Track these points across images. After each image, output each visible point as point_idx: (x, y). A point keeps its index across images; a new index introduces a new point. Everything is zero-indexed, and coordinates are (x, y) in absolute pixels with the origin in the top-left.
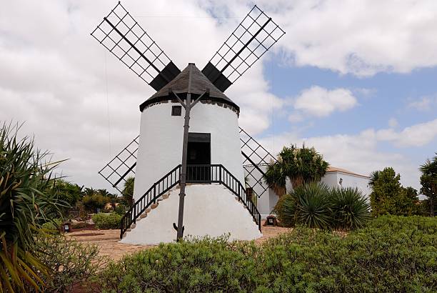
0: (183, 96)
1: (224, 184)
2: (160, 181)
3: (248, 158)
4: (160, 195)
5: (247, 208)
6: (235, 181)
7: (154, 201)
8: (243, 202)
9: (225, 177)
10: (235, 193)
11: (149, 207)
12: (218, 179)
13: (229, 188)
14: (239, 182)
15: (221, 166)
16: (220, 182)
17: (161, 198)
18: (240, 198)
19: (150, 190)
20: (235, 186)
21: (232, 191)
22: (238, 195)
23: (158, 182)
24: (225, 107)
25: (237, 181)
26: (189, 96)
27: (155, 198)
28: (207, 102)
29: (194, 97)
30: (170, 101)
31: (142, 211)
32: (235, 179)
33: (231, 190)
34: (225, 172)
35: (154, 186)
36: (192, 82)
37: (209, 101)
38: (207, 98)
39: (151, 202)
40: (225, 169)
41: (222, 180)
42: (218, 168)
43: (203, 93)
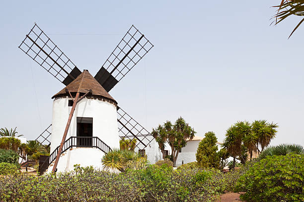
1: (99, 148)
9: (100, 144)
12: (95, 145)
13: (103, 150)
14: (109, 147)
15: (97, 138)
16: (97, 147)
19: (55, 151)
20: (106, 150)
21: (104, 152)
23: (59, 147)
24: (104, 101)
25: (107, 146)
26: (78, 94)
28: (91, 98)
29: (81, 94)
30: (67, 97)
31: (51, 162)
34: (100, 141)
35: (57, 148)
36: (82, 84)
37: (92, 97)
38: (90, 95)
40: (99, 139)
41: (98, 146)
42: (95, 139)
43: (87, 92)
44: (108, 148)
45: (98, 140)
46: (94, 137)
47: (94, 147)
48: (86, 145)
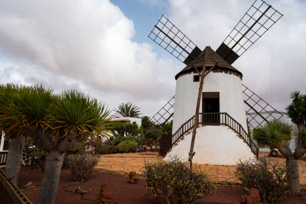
0: (200, 69)
1: (228, 126)
2: (186, 123)
3: (252, 108)
4: (186, 132)
5: (247, 143)
6: (236, 124)
7: (182, 135)
8: (243, 138)
9: (229, 121)
10: (237, 132)
11: (180, 139)
12: (224, 122)
13: (232, 129)
15: (226, 114)
16: (226, 125)
17: (186, 133)
18: (240, 136)
19: (180, 129)
20: (237, 127)
21: (235, 130)
22: (240, 134)
23: (185, 124)
24: (230, 74)
25: (238, 124)
26: (204, 68)
27: (183, 133)
28: (217, 72)
29: (208, 68)
30: (192, 73)
31: (176, 141)
32: (237, 123)
33: (233, 130)
34: (229, 118)
35: (182, 126)
38: (217, 69)
39: (181, 136)
40: (229, 116)
41: (227, 123)
42: (224, 115)
43: (213, 65)
44: (239, 126)
45: (227, 116)
46: (223, 113)
47: (223, 124)
48: (213, 122)
